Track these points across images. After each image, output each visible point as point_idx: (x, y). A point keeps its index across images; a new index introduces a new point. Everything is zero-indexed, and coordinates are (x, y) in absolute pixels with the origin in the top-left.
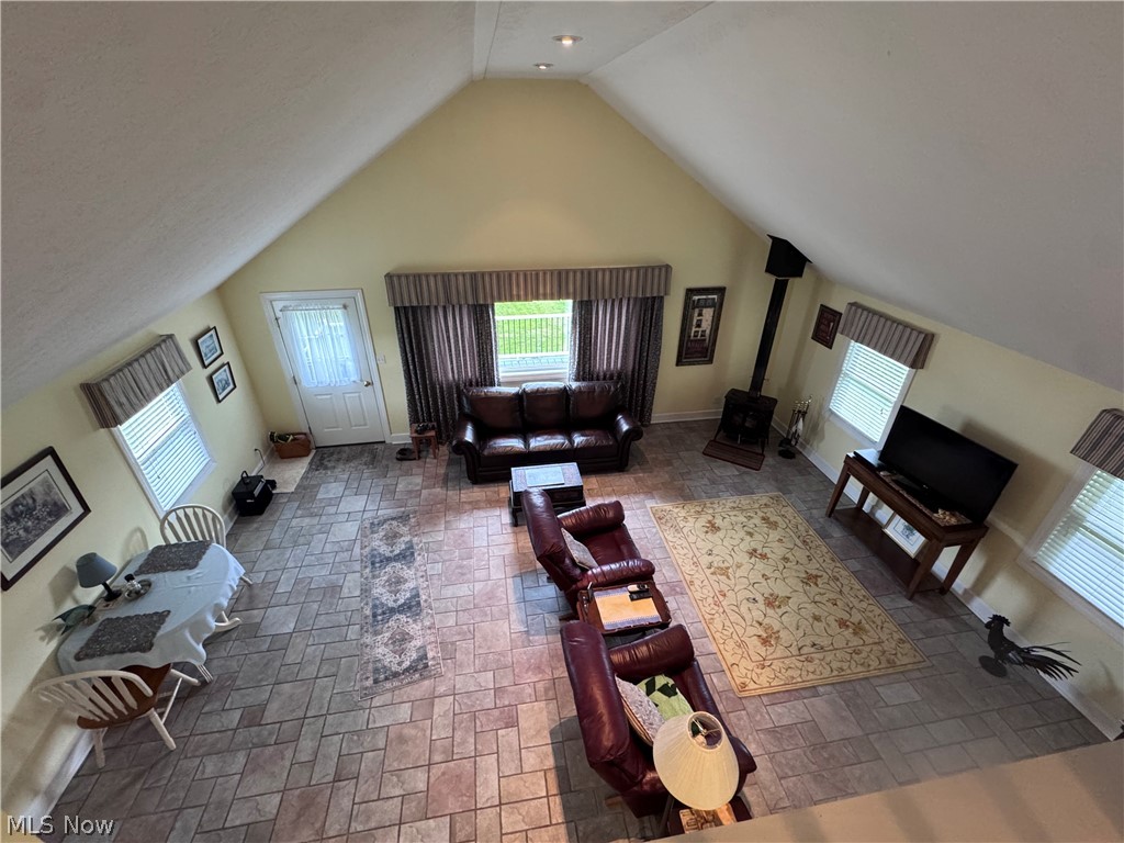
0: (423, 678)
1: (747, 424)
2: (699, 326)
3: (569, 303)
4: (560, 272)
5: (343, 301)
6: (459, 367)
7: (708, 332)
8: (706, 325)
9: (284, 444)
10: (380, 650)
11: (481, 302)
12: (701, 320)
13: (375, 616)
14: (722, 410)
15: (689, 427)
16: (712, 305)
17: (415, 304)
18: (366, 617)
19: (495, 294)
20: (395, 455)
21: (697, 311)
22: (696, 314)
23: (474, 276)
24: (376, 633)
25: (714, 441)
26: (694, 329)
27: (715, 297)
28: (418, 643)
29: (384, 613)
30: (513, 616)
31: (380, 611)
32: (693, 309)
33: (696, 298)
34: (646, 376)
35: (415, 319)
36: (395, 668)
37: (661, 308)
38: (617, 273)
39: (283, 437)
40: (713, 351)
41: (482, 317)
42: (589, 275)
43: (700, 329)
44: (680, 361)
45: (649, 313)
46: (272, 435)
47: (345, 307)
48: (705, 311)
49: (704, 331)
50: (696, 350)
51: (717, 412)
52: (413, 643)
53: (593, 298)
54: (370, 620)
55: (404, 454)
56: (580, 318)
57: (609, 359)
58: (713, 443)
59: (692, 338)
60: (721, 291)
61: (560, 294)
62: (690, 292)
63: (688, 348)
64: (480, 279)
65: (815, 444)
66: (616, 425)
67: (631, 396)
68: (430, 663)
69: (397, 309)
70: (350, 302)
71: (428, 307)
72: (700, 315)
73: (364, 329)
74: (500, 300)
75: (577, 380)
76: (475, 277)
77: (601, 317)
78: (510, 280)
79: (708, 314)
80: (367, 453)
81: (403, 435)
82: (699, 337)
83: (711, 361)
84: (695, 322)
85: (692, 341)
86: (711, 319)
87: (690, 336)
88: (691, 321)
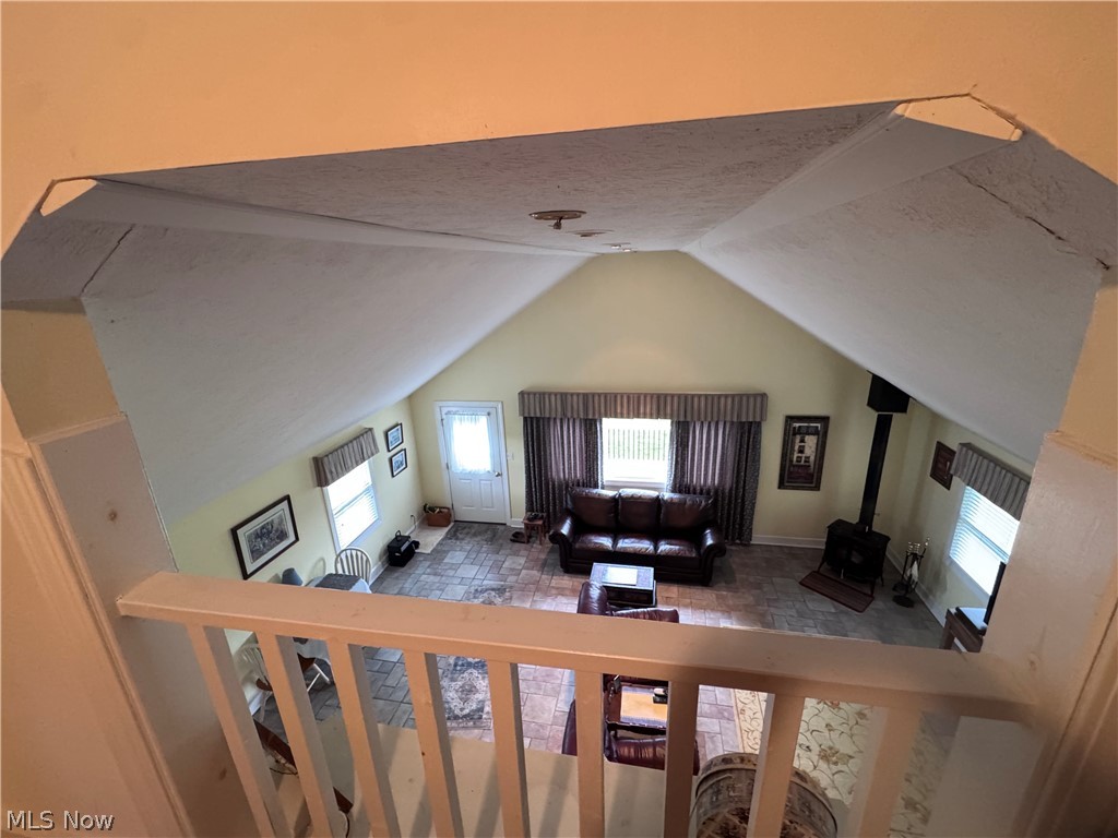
0: (475, 727)
1: (852, 559)
2: (801, 452)
3: (669, 421)
4: (659, 396)
5: (488, 410)
6: (570, 469)
7: (812, 458)
8: (810, 451)
9: (433, 514)
10: (451, 694)
11: (590, 417)
12: (803, 447)
13: (456, 665)
14: (825, 540)
15: (792, 553)
16: (816, 432)
17: (538, 415)
18: (450, 665)
19: (603, 411)
20: (510, 537)
21: (798, 438)
22: (798, 440)
23: (586, 396)
24: (453, 680)
25: (818, 572)
26: (796, 455)
27: (819, 425)
28: (480, 696)
29: (463, 665)
30: (563, 696)
31: (460, 663)
32: (794, 434)
33: (797, 425)
34: (744, 494)
35: (538, 427)
36: (457, 712)
37: (758, 432)
38: (713, 400)
39: (432, 509)
40: (819, 478)
41: (590, 429)
42: (686, 401)
43: (803, 455)
44: (781, 485)
45: (746, 437)
46: (425, 507)
47: (489, 414)
48: (807, 438)
49: (808, 458)
50: (798, 475)
51: (820, 542)
52: (477, 696)
53: (689, 419)
54: (451, 668)
55: (517, 537)
56: (678, 436)
57: (706, 475)
58: (815, 575)
59: (795, 462)
60: (825, 420)
61: (659, 413)
62: (790, 419)
63: (790, 473)
64: (591, 400)
66: (702, 538)
67: (729, 513)
68: (484, 716)
69: (525, 419)
70: (493, 411)
71: (549, 418)
72: (802, 441)
73: (499, 434)
74: (606, 416)
75: (674, 491)
76: (587, 398)
77: (699, 436)
78: (616, 401)
79: (811, 441)
80: (489, 532)
81: (518, 520)
82: (802, 463)
83: (817, 488)
84: (796, 448)
85: (794, 466)
86: (815, 446)
87: (791, 461)
88: (793, 447)
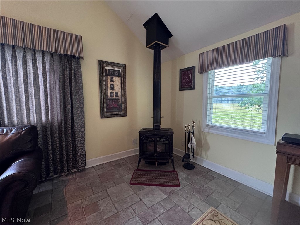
1: (159, 150)
2: (112, 88)
7: (120, 94)
8: (117, 88)
12: (113, 85)
15: (118, 164)
16: (119, 75)
21: (109, 78)
22: (109, 80)
25: (138, 170)
26: (109, 91)
27: (120, 70)
32: (106, 75)
33: (107, 68)
40: (125, 107)
43: (114, 91)
44: (103, 116)
48: (114, 78)
49: (117, 93)
50: (113, 106)
51: (135, 150)
58: (137, 172)
59: (109, 97)
60: (124, 67)
62: (102, 63)
63: (107, 105)
65: (203, 154)
72: (112, 81)
79: (117, 81)
82: (114, 97)
83: (125, 115)
84: (109, 86)
85: (109, 99)
86: (120, 85)
87: (107, 96)
88: (106, 85)
